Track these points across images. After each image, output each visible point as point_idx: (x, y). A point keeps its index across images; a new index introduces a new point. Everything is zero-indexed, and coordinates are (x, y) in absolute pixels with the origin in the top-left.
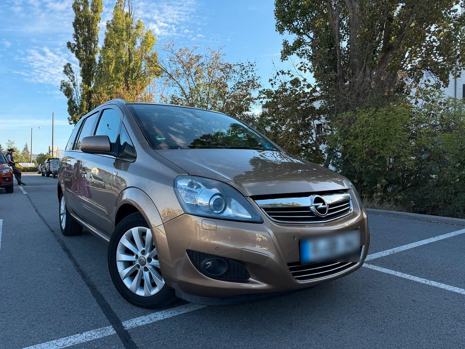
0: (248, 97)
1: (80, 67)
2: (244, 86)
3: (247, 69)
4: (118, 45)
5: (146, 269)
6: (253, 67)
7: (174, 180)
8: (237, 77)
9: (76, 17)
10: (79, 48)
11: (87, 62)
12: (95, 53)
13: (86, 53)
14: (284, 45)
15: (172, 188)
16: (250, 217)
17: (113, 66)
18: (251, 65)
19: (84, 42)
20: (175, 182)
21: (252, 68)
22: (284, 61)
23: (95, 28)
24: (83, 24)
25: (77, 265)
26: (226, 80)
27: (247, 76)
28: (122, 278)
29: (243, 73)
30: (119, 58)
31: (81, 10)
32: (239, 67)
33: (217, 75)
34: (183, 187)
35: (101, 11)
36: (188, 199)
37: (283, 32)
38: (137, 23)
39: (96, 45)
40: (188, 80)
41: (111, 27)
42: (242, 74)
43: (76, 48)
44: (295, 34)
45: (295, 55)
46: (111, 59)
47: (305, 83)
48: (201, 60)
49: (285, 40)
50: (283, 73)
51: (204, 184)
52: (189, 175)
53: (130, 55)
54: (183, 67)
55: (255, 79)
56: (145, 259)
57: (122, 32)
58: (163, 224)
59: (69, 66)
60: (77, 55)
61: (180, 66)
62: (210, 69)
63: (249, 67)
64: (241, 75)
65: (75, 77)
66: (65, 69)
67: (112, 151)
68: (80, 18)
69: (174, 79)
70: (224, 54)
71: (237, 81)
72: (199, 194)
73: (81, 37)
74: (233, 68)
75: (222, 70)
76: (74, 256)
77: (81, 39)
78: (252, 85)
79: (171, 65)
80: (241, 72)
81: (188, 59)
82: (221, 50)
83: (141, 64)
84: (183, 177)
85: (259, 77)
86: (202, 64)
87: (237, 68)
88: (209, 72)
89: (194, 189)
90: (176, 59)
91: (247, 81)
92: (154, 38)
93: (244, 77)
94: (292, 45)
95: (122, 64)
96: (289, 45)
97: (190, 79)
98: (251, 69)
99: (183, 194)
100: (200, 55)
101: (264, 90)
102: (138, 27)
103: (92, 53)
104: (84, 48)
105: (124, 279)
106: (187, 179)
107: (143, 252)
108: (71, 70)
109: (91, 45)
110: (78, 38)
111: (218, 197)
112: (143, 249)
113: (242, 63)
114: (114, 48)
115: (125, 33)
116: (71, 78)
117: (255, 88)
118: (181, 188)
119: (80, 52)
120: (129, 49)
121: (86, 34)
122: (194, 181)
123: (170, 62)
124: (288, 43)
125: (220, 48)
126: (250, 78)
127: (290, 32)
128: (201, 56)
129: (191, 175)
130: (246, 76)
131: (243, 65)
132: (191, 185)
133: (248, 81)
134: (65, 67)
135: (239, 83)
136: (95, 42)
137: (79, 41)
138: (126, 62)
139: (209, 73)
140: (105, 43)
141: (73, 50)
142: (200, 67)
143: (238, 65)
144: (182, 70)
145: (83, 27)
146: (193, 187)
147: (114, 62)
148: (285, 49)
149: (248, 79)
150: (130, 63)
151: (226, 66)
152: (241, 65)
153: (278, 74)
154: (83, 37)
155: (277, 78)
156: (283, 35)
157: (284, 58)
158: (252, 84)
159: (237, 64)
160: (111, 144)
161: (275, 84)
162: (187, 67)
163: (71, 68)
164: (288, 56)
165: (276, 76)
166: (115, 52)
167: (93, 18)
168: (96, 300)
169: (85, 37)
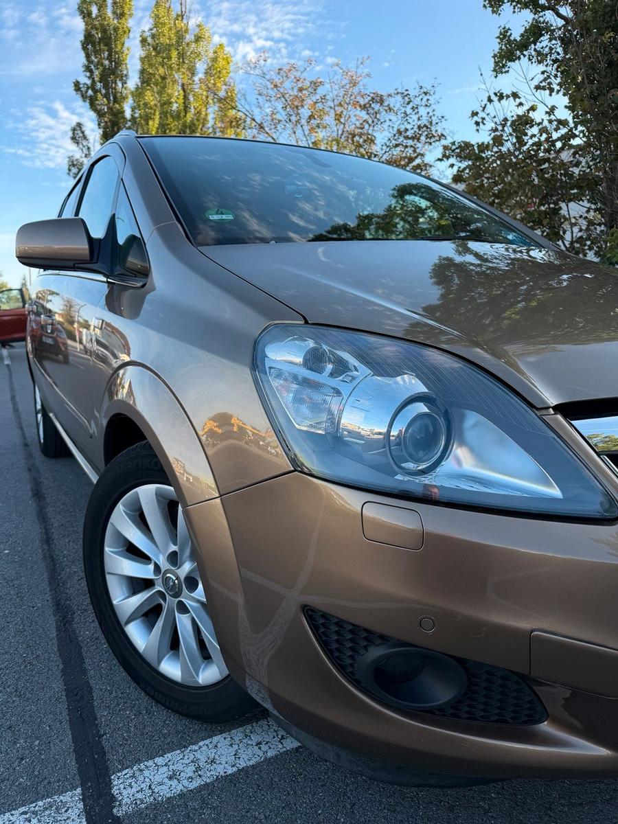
0: (418, 161)
1: (99, 128)
2: (410, 139)
3: (417, 101)
4: (164, 78)
5: (183, 608)
6: (430, 98)
7: (256, 343)
8: (396, 121)
9: (86, 30)
10: (95, 91)
11: (110, 117)
12: (124, 98)
13: (108, 100)
14: (501, 39)
15: (247, 370)
16: (555, 492)
17: (157, 121)
18: (426, 93)
19: (103, 79)
20: (259, 350)
21: (428, 100)
22: (499, 75)
23: (122, 48)
24: (99, 43)
25: (48, 540)
26: (371, 128)
27: (417, 116)
28: (123, 620)
29: (409, 111)
30: (165, 104)
31: (94, 16)
32: (399, 97)
33: (353, 119)
34: (286, 368)
35: (131, 15)
36: (304, 409)
37: (501, 9)
38: (197, 30)
39: (124, 83)
40: (295, 133)
41: (149, 44)
42: (405, 113)
43: (90, 92)
44: (528, 11)
45: (524, 60)
46: (151, 108)
47: (552, 117)
48: (321, 91)
49: (504, 28)
50: (501, 97)
51: (365, 359)
52: (306, 322)
53: (186, 97)
54: (285, 108)
55: (434, 123)
56: (178, 578)
57: (170, 50)
58: (221, 496)
59: (81, 128)
60: (93, 106)
61: (279, 106)
62: (339, 110)
63: (421, 97)
64: (403, 115)
65: (92, 148)
66: (74, 133)
67: (95, 261)
68: (94, 32)
69: (267, 133)
70: (368, 75)
71: (395, 129)
72: (345, 398)
73: (98, 69)
74: (386, 104)
75: (364, 107)
76: (50, 510)
77: (97, 73)
78: (427, 135)
79: (261, 104)
80: (403, 110)
81: (296, 90)
82: (362, 66)
83: (206, 115)
84: (284, 332)
85: (443, 117)
86: (324, 98)
87: (396, 102)
88: (336, 115)
89: (323, 378)
90: (270, 92)
91: (416, 127)
92: (229, 60)
93: (410, 121)
94: (518, 39)
95: (172, 116)
96: (512, 38)
97: (299, 131)
98: (424, 102)
99: (285, 396)
100: (319, 80)
101: (453, 143)
102: (198, 39)
103: (118, 99)
104: (103, 91)
105: (128, 622)
106: (301, 339)
107: (174, 558)
108: (84, 135)
109: (116, 83)
110: (91, 71)
111: (422, 408)
112: (174, 548)
113: (407, 90)
114: (156, 84)
115: (174, 54)
116: (85, 151)
117: (434, 142)
118: (279, 375)
119: (97, 100)
120: (183, 85)
121: (106, 62)
122: (324, 347)
123: (259, 97)
124: (511, 34)
125: (359, 63)
126: (424, 121)
127: (514, 8)
128: (321, 82)
129: (314, 324)
130: (415, 117)
131: (408, 94)
132: (314, 360)
133: (419, 127)
134: (74, 130)
135: (399, 132)
136: (122, 77)
137: (93, 78)
138: (179, 112)
139: (338, 117)
140: (140, 78)
141: (84, 97)
142: (319, 105)
143: (398, 93)
144: (283, 113)
145: (100, 49)
146: (319, 370)
147: (157, 113)
148: (503, 47)
149: (419, 123)
150: (186, 113)
151: (373, 98)
152: (403, 93)
153: (490, 100)
154: (101, 68)
155: (487, 111)
156: (499, 14)
157: (499, 68)
158: (426, 133)
159: (396, 92)
160: (91, 240)
161: (483, 122)
162: (294, 105)
163: (83, 132)
164: (509, 64)
165: (486, 105)
166: (158, 93)
167: (116, 29)
168: (61, 667)
169: (105, 69)
